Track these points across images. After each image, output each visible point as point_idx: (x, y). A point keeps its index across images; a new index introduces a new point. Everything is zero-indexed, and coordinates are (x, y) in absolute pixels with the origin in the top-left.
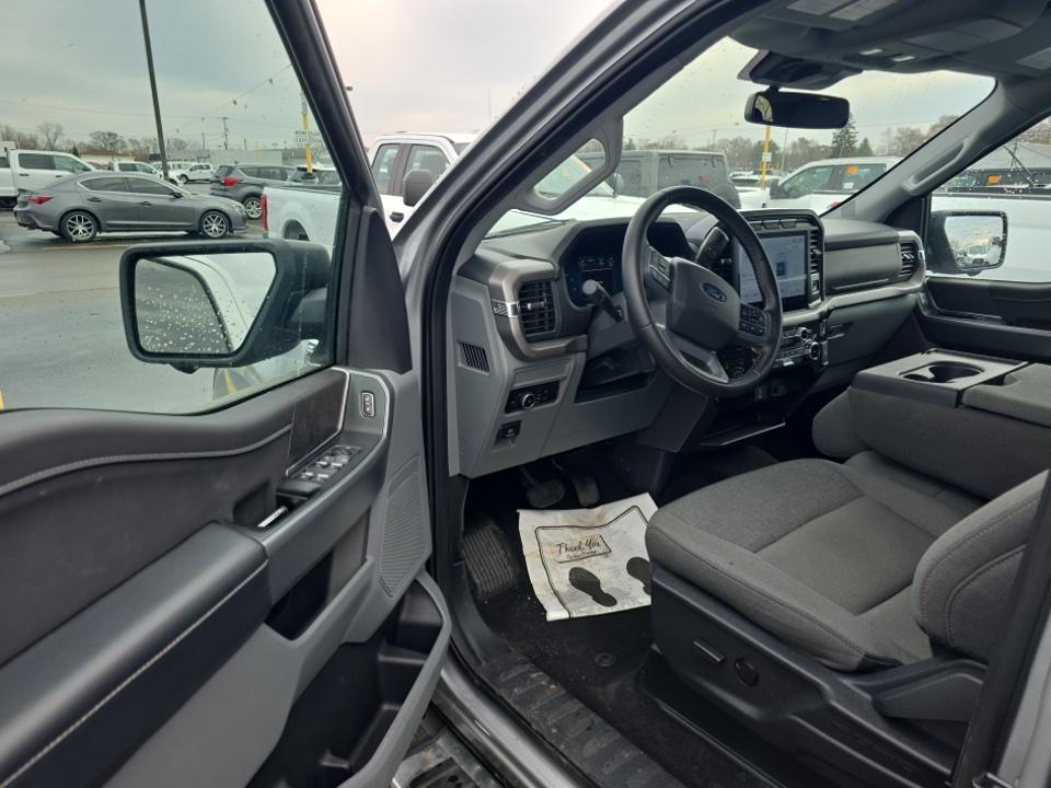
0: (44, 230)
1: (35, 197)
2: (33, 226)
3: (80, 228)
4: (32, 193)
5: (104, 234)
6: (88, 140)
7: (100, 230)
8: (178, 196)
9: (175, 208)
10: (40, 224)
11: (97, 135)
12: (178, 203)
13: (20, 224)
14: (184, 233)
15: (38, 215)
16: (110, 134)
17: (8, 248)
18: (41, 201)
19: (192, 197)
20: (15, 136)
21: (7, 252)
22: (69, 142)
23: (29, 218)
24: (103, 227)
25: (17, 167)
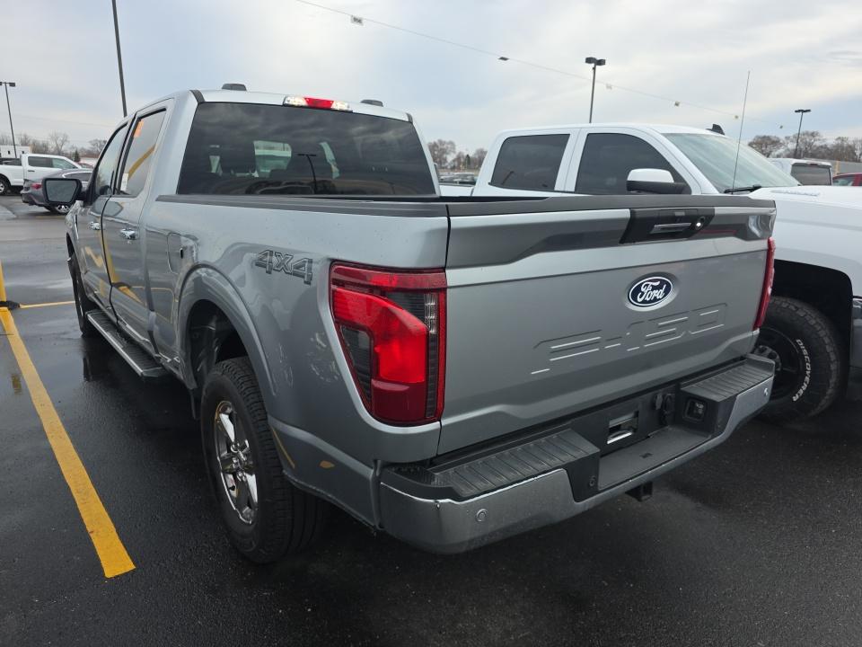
0: (40, 205)
1: (34, 184)
2: (32, 203)
4: (33, 182)
10: (36, 201)
11: (95, 143)
13: (24, 202)
15: (35, 196)
17: (15, 216)
18: (38, 187)
21: (14, 219)
22: (73, 147)
23: (30, 198)
25: (26, 165)
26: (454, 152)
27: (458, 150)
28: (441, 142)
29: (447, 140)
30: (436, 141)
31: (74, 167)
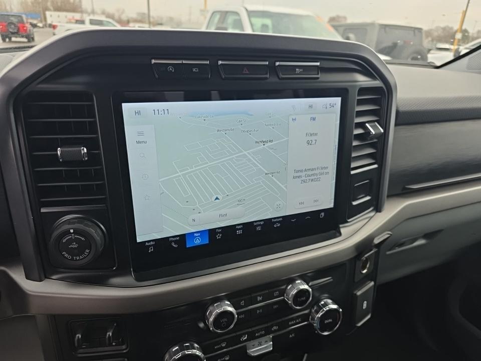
6: (135, 16)
16: (143, 13)
20: (107, 13)
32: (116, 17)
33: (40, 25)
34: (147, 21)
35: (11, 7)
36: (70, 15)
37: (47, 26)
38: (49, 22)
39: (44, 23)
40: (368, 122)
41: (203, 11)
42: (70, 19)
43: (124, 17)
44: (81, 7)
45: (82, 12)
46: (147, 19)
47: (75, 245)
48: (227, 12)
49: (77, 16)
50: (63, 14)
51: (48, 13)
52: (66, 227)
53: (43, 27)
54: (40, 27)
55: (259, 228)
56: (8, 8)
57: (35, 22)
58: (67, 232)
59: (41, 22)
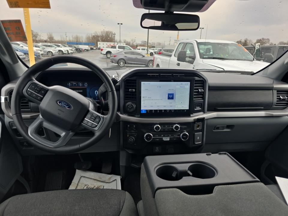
1: (114, 55)
2: (113, 62)
3: (122, 63)
4: (114, 54)
5: (126, 65)
6: (140, 43)
7: (126, 63)
8: (144, 56)
9: (143, 59)
10: (114, 62)
11: (142, 42)
12: (144, 58)
14: (145, 66)
15: (114, 60)
16: (145, 41)
18: (115, 56)
19: (147, 57)
20: (126, 42)
24: (127, 63)
25: (117, 49)
26: (269, 43)
27: (270, 42)
28: (263, 39)
29: (266, 38)
30: (261, 39)
31: (131, 49)
32: (131, 44)
33: (95, 48)
34: (147, 46)
35: (82, 40)
36: (108, 43)
37: (98, 49)
38: (99, 47)
39: (96, 47)
40: (199, 89)
41: (176, 41)
42: (108, 45)
43: (135, 44)
44: (114, 40)
45: (114, 42)
46: (147, 44)
47: (130, 107)
48: (187, 43)
49: (112, 44)
50: (105, 43)
51: (99, 43)
52: (129, 104)
53: (96, 50)
54: (94, 50)
55: (168, 112)
56: (81, 40)
57: (92, 47)
58: (129, 105)
59: (95, 47)
